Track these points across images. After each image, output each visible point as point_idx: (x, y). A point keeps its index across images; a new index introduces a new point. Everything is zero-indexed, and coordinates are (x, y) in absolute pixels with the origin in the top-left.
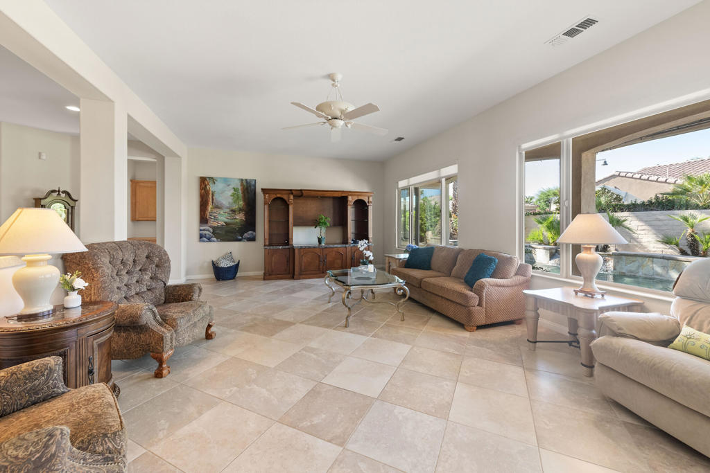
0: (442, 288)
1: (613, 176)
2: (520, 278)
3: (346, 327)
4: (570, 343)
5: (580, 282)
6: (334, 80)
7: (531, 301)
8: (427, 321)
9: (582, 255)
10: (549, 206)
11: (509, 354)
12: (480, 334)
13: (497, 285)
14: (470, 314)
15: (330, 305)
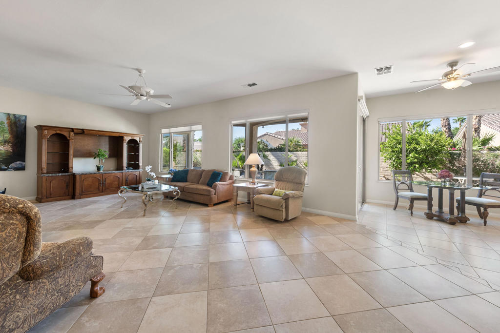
0: (197, 189)
1: (265, 135)
2: (231, 181)
3: (144, 216)
4: (248, 203)
5: (251, 180)
6: (140, 73)
7: (236, 188)
8: (189, 207)
9: (252, 169)
10: (239, 147)
11: (228, 211)
12: (216, 207)
13: (222, 185)
14: (211, 199)
15: (123, 209)
